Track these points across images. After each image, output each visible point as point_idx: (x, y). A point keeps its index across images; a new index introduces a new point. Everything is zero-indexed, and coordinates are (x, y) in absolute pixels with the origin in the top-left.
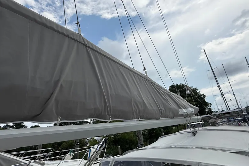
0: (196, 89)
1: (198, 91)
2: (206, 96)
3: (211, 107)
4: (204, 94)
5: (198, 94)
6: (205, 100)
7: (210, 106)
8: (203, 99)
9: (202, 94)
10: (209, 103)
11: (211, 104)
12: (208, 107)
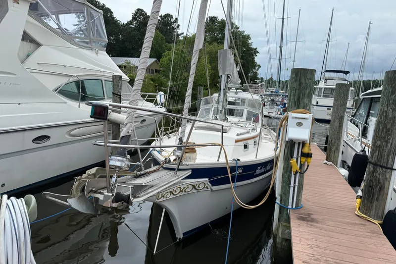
0: (248, 37)
1: (250, 41)
2: (258, 52)
3: (258, 72)
4: (256, 49)
5: (248, 46)
6: (254, 58)
7: (257, 70)
8: (253, 56)
9: (255, 48)
10: (258, 64)
11: (259, 66)
12: (254, 71)
